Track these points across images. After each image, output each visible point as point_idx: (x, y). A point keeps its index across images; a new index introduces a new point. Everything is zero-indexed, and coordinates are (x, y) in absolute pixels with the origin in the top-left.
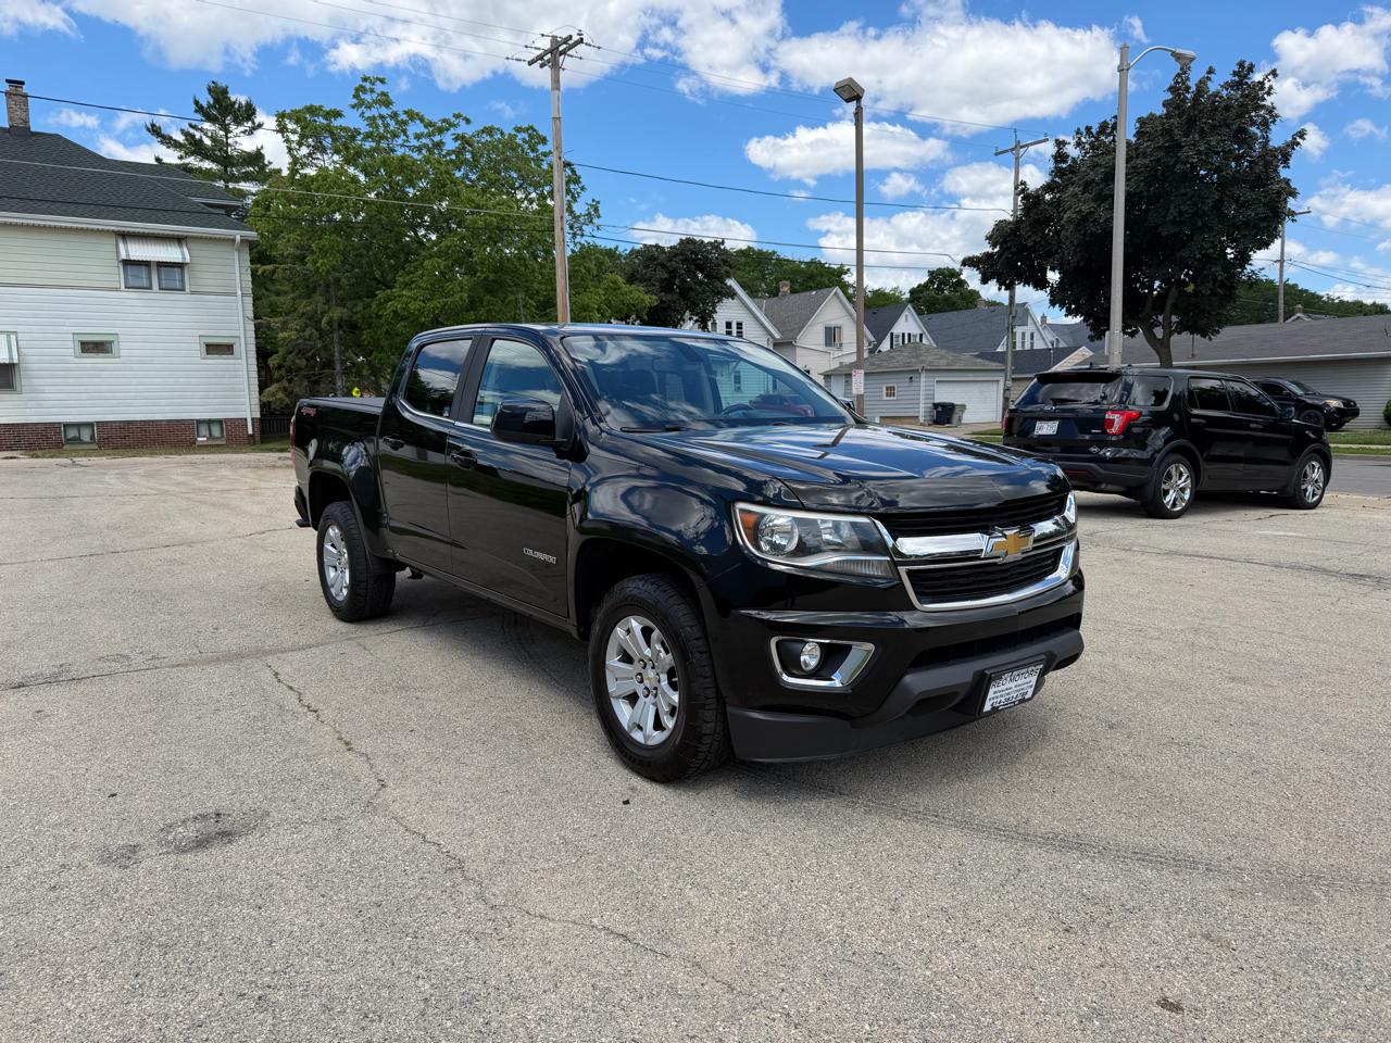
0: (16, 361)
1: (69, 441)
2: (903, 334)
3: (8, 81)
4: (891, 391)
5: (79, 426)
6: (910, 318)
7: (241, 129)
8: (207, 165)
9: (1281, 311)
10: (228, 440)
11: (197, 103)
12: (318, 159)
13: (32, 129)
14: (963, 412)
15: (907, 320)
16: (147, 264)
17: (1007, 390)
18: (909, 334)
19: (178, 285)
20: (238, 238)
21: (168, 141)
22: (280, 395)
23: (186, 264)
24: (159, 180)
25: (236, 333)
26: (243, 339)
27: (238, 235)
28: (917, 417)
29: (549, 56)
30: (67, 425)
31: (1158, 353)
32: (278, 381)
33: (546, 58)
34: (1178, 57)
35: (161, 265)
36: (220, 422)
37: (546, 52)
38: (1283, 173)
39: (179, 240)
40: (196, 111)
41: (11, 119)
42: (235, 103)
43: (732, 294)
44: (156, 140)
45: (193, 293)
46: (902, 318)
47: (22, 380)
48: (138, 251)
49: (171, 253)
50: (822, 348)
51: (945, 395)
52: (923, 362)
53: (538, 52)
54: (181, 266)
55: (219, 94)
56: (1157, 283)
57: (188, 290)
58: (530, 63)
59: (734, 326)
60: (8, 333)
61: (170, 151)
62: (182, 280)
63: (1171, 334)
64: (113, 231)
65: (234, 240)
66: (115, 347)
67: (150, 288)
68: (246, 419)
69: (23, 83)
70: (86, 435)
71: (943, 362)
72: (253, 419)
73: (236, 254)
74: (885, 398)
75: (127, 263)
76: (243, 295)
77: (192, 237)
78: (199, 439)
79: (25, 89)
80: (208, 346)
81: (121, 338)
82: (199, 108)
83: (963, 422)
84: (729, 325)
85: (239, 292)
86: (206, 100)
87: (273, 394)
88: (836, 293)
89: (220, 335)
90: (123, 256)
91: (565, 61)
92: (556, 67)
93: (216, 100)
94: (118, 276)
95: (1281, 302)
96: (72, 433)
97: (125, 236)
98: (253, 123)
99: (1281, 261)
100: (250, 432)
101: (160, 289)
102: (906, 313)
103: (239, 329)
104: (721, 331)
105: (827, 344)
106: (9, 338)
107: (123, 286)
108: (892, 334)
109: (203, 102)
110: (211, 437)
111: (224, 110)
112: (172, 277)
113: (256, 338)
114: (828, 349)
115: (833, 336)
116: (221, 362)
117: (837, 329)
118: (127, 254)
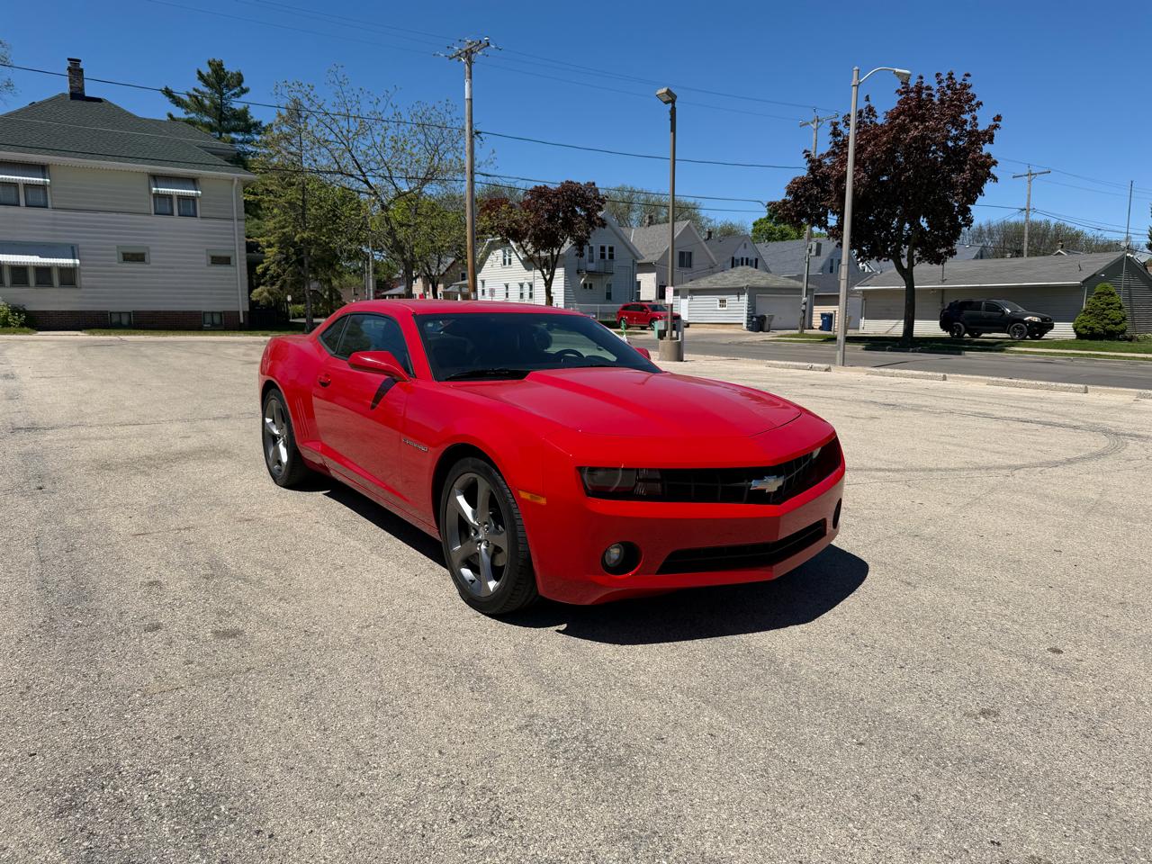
0: (77, 265)
1: (112, 323)
2: (742, 259)
3: (69, 59)
4: (723, 303)
5: (120, 313)
6: (748, 246)
7: (232, 92)
8: (206, 119)
9: (1026, 246)
10: (225, 326)
11: (199, 73)
13: (86, 95)
15: (746, 247)
16: (169, 196)
18: (747, 259)
19: (192, 212)
20: (236, 179)
21: (178, 102)
22: (266, 294)
23: (198, 198)
25: (232, 247)
26: (237, 253)
27: (236, 176)
28: (741, 323)
30: (113, 313)
31: (904, 278)
32: (263, 284)
34: (899, 75)
35: (180, 197)
36: (220, 313)
37: (462, 51)
39: (193, 181)
40: (199, 79)
41: (71, 87)
42: (228, 73)
43: (603, 224)
44: (167, 99)
45: (202, 218)
47: (81, 280)
52: (747, 281)
54: (194, 199)
55: (217, 68)
57: (199, 215)
58: (451, 58)
59: (607, 249)
60: (72, 246)
61: (179, 109)
62: (195, 209)
63: (913, 266)
64: (147, 173)
65: (233, 181)
66: (146, 256)
67: (172, 214)
68: (238, 312)
69: (80, 61)
70: (125, 320)
71: (763, 281)
72: (244, 312)
75: (157, 195)
77: (202, 177)
78: (205, 326)
79: (81, 65)
80: (213, 257)
81: (151, 248)
82: (201, 76)
83: (772, 328)
84: (603, 249)
85: (236, 221)
86: (206, 70)
87: (261, 294)
88: (688, 225)
89: (222, 249)
92: (470, 62)
93: (215, 71)
94: (150, 205)
95: (1025, 242)
96: (115, 319)
97: (156, 178)
98: (242, 88)
99: (1028, 209)
100: (242, 321)
101: (180, 215)
102: (747, 242)
103: (235, 245)
104: (597, 253)
105: (681, 265)
106: (72, 248)
107: (153, 212)
108: (733, 258)
109: (204, 73)
110: (213, 324)
111: (220, 79)
112: (188, 207)
113: (247, 252)
114: (681, 269)
115: (686, 259)
116: (221, 269)
117: (689, 254)
118: (157, 190)
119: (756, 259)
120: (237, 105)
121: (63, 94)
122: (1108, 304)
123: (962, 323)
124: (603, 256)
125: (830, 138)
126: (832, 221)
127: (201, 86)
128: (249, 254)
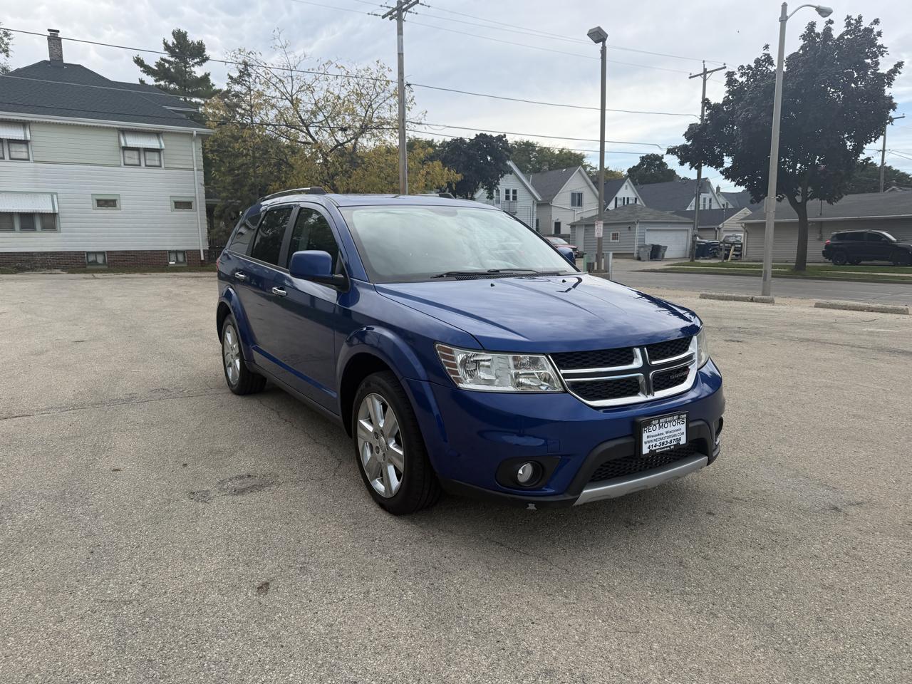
0: (57, 212)
1: (89, 262)
3: (49, 30)
4: (615, 236)
5: (96, 253)
6: (629, 187)
7: (196, 61)
9: (882, 184)
10: (188, 264)
11: (165, 44)
12: (246, 81)
14: (665, 250)
15: (626, 188)
16: (137, 149)
17: (695, 236)
18: (628, 198)
19: (157, 163)
20: (195, 133)
21: (148, 70)
23: (162, 149)
24: (144, 95)
25: (194, 195)
26: (197, 198)
27: (195, 130)
28: (633, 254)
29: (396, 12)
30: (88, 253)
31: (797, 212)
33: (393, 14)
35: (146, 150)
36: (183, 252)
37: (394, 9)
38: (888, 91)
39: (158, 134)
40: (165, 49)
41: (51, 55)
42: (191, 42)
43: (511, 172)
44: (139, 69)
45: (166, 168)
46: (624, 187)
47: (63, 224)
48: (132, 141)
49: (153, 143)
50: (569, 207)
51: (653, 239)
52: (638, 216)
53: (389, 10)
54: (158, 151)
55: (180, 36)
56: (799, 165)
57: (163, 166)
58: (383, 17)
59: (511, 192)
60: (52, 194)
61: (150, 76)
62: (160, 160)
63: (807, 199)
64: (117, 128)
65: (192, 134)
66: (118, 203)
67: (140, 165)
68: (199, 251)
69: (58, 31)
70: (100, 259)
71: (651, 217)
72: (204, 251)
73: (193, 143)
74: (611, 241)
75: (126, 149)
76: (198, 170)
77: (165, 132)
78: (170, 263)
79: (60, 35)
80: (176, 203)
81: (122, 196)
82: (167, 47)
83: (665, 257)
84: (507, 192)
85: (195, 169)
86: (171, 40)
87: (215, 234)
88: (579, 171)
89: (184, 195)
90: (123, 144)
91: (406, 15)
92: (400, 20)
93: (179, 42)
94: (119, 157)
95: (882, 178)
96: (92, 258)
97: (124, 131)
98: (203, 57)
99: (884, 151)
100: (202, 259)
101: (146, 166)
102: (626, 184)
103: (195, 192)
104: (503, 196)
106: (52, 196)
107: (123, 164)
108: (616, 198)
109: (171, 45)
110: (177, 262)
111: (184, 49)
112: (153, 158)
113: (206, 198)
114: (574, 208)
115: (577, 200)
116: (184, 213)
117: (580, 195)
118: (126, 143)
119: (636, 199)
120: (199, 72)
121: (45, 62)
124: (507, 198)
126: (728, 162)
127: (167, 56)
128: (208, 200)
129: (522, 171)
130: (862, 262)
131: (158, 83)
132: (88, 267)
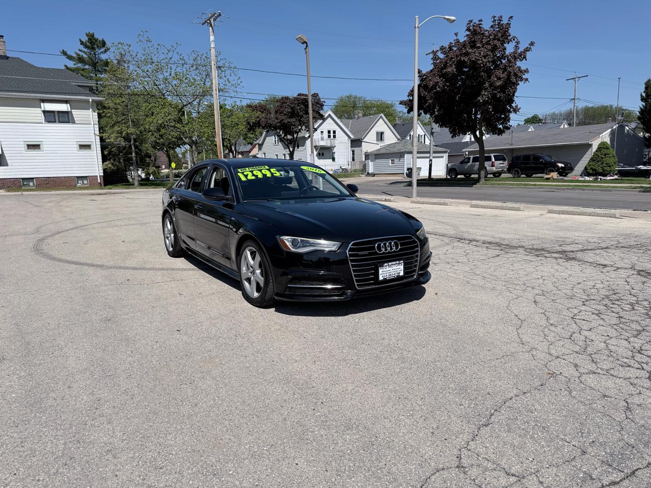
0: (1, 153)
1: (24, 185)
4: (392, 162)
5: (28, 179)
6: (419, 127)
7: (101, 50)
8: (87, 67)
10: (90, 185)
11: (80, 40)
16: (53, 112)
18: (419, 135)
20: (91, 100)
21: (70, 58)
22: (110, 165)
23: (69, 111)
25: (91, 140)
26: (95, 144)
28: (403, 174)
30: (23, 179)
32: (110, 160)
34: (448, 20)
35: (59, 112)
36: (86, 177)
39: (66, 102)
40: (81, 44)
42: (97, 40)
44: (64, 57)
48: (49, 107)
49: (64, 107)
50: (375, 142)
52: (406, 148)
54: (67, 112)
55: (91, 37)
57: (71, 123)
58: (203, 24)
59: (332, 132)
61: (71, 62)
62: (69, 120)
63: (483, 135)
64: (39, 99)
65: (89, 101)
66: (41, 147)
67: (55, 122)
68: (97, 176)
70: (31, 183)
72: (100, 176)
73: (90, 107)
74: (391, 165)
75: (45, 112)
76: (94, 124)
77: (71, 100)
78: (78, 185)
80: (80, 145)
81: (44, 143)
82: (82, 43)
84: (329, 132)
85: (92, 123)
86: (85, 39)
87: (107, 165)
88: (381, 117)
89: (85, 141)
90: (43, 109)
93: (90, 39)
94: (42, 118)
96: (25, 182)
97: (44, 101)
98: (106, 48)
99: (575, 99)
101: (59, 122)
102: (417, 125)
103: (93, 139)
104: (326, 135)
105: (377, 140)
107: (44, 122)
108: (410, 135)
109: (84, 40)
110: (82, 184)
111: (93, 43)
112: (65, 118)
113: (101, 142)
114: (378, 143)
115: (380, 136)
116: (85, 152)
117: (382, 133)
118: (44, 108)
119: (425, 135)
120: (104, 57)
122: (606, 155)
123: (518, 168)
124: (329, 136)
125: (432, 62)
127: (82, 47)
129: (340, 118)
130: (534, 176)
131: (76, 66)
132: (23, 188)
